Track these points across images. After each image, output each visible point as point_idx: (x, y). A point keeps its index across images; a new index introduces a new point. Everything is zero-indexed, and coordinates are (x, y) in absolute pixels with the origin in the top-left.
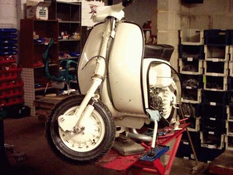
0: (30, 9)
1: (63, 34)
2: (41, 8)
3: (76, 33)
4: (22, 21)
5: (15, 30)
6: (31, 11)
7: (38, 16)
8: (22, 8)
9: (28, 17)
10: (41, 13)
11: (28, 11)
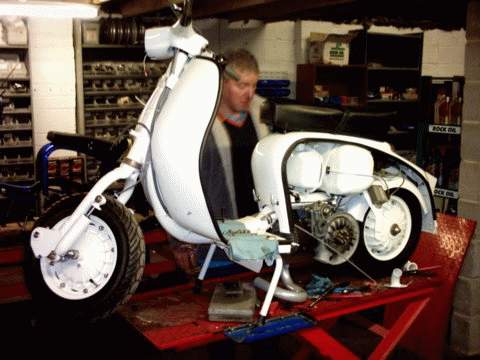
0: (316, 46)
1: (382, 89)
2: (334, 45)
3: (411, 89)
4: (300, 68)
5: (287, 83)
6: (316, 50)
7: (327, 58)
9: (313, 60)
10: (333, 53)
11: (312, 50)
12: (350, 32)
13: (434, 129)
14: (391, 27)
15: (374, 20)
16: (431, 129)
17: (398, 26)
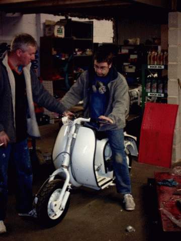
0: (49, 28)
1: (77, 50)
3: (88, 50)
4: (41, 39)
7: (56, 34)
8: (42, 27)
9: (47, 35)
10: (58, 31)
11: (47, 29)
12: (61, 20)
13: (151, 67)
14: (76, 18)
15: (69, 14)
16: (149, 67)
17: (80, 17)
